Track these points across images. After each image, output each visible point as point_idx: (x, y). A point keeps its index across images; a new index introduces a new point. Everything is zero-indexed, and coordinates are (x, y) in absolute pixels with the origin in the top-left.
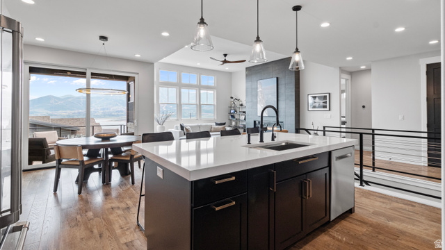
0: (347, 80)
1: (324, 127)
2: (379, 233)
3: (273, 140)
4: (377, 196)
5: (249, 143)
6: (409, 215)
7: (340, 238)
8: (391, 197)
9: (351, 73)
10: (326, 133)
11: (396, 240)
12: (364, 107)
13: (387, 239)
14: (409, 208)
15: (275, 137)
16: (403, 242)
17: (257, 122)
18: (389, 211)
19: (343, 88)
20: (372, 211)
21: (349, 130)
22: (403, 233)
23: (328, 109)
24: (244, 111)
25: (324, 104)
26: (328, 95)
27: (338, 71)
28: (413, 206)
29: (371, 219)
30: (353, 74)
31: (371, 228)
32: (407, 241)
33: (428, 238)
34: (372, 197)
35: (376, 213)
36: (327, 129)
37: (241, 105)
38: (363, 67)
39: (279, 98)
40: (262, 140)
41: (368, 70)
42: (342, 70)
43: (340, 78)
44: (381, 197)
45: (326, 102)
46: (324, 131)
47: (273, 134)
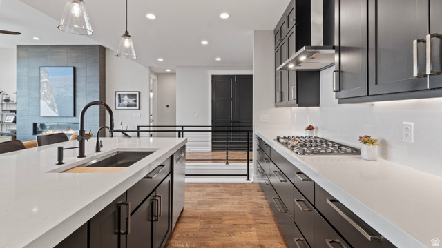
0: (154, 80)
1: (138, 127)
2: (209, 223)
3: (98, 150)
4: (194, 186)
5: (60, 163)
6: (219, 196)
7: (183, 246)
8: (203, 183)
9: (158, 75)
10: (140, 133)
11: (221, 223)
12: (168, 106)
13: (216, 225)
14: (216, 189)
15: (102, 146)
16: (226, 222)
17: (38, 125)
18: (208, 197)
19: (151, 88)
20: (196, 202)
21: (156, 129)
22: (223, 214)
23: (137, 107)
24: (13, 108)
25: (134, 103)
26: (137, 93)
27: (147, 71)
28: (218, 187)
29: (198, 211)
30: (160, 75)
31: (202, 221)
32: (228, 220)
33: (237, 210)
34: (191, 189)
35: (200, 204)
36: (141, 129)
37: (7, 100)
38: (168, 70)
39: (77, 94)
40: (82, 155)
41: (173, 74)
42: (152, 71)
43: (150, 78)
44: (197, 186)
45: (135, 101)
46: (138, 131)
47: (98, 142)
